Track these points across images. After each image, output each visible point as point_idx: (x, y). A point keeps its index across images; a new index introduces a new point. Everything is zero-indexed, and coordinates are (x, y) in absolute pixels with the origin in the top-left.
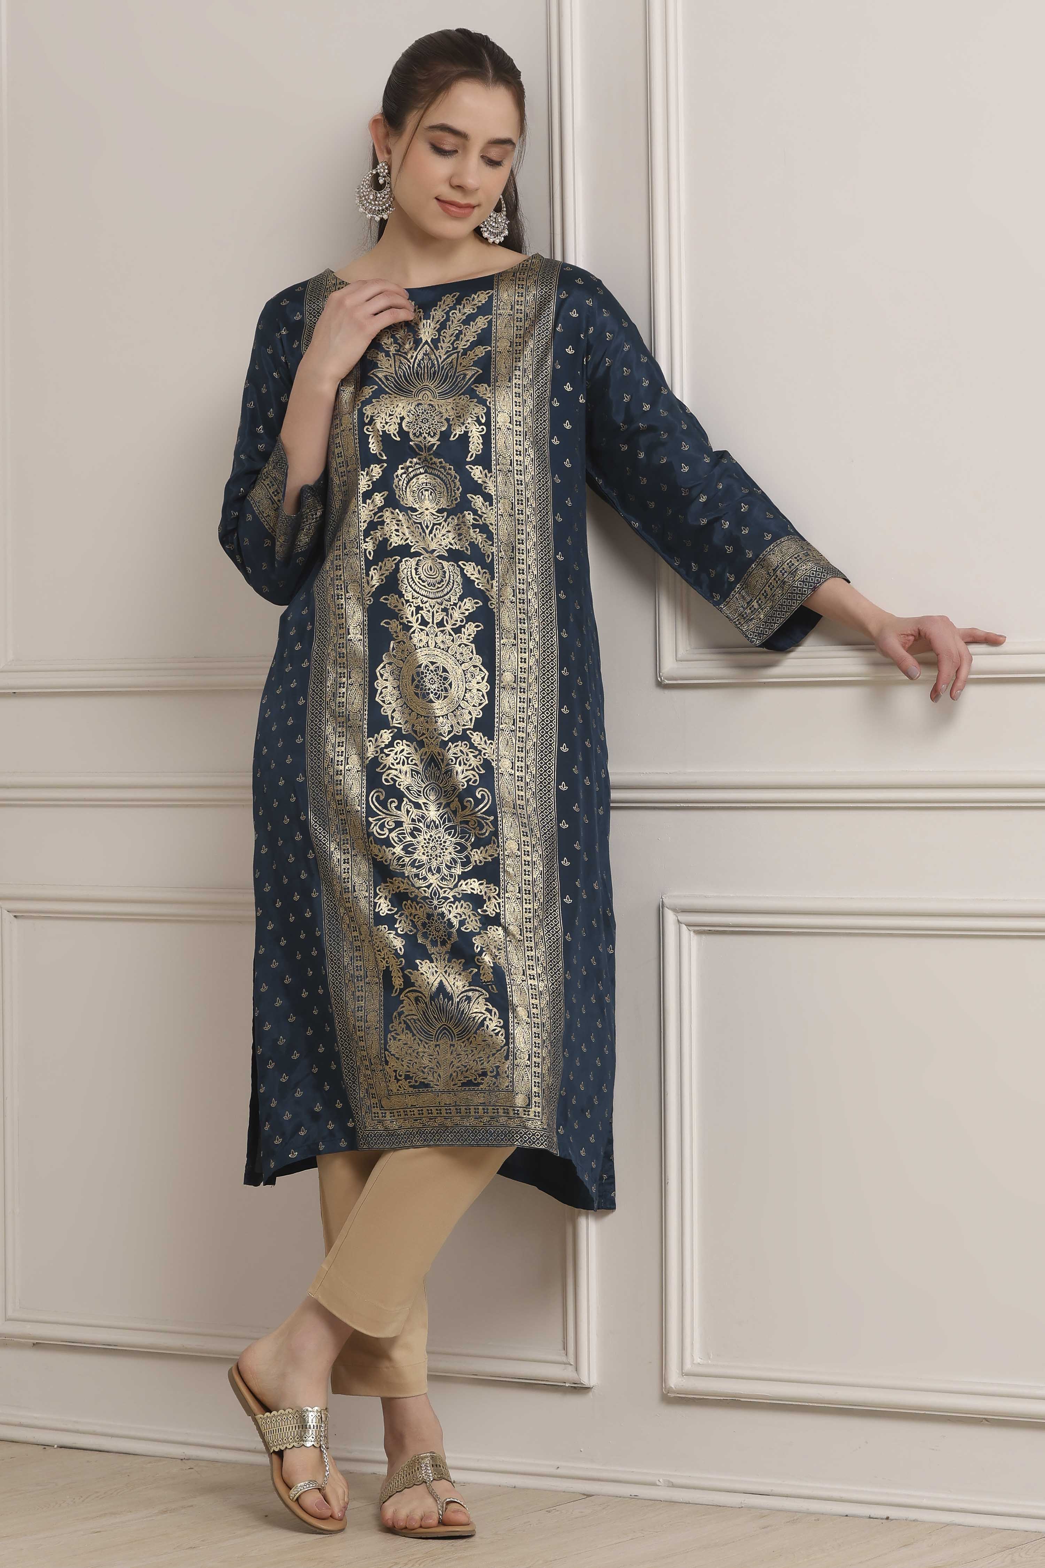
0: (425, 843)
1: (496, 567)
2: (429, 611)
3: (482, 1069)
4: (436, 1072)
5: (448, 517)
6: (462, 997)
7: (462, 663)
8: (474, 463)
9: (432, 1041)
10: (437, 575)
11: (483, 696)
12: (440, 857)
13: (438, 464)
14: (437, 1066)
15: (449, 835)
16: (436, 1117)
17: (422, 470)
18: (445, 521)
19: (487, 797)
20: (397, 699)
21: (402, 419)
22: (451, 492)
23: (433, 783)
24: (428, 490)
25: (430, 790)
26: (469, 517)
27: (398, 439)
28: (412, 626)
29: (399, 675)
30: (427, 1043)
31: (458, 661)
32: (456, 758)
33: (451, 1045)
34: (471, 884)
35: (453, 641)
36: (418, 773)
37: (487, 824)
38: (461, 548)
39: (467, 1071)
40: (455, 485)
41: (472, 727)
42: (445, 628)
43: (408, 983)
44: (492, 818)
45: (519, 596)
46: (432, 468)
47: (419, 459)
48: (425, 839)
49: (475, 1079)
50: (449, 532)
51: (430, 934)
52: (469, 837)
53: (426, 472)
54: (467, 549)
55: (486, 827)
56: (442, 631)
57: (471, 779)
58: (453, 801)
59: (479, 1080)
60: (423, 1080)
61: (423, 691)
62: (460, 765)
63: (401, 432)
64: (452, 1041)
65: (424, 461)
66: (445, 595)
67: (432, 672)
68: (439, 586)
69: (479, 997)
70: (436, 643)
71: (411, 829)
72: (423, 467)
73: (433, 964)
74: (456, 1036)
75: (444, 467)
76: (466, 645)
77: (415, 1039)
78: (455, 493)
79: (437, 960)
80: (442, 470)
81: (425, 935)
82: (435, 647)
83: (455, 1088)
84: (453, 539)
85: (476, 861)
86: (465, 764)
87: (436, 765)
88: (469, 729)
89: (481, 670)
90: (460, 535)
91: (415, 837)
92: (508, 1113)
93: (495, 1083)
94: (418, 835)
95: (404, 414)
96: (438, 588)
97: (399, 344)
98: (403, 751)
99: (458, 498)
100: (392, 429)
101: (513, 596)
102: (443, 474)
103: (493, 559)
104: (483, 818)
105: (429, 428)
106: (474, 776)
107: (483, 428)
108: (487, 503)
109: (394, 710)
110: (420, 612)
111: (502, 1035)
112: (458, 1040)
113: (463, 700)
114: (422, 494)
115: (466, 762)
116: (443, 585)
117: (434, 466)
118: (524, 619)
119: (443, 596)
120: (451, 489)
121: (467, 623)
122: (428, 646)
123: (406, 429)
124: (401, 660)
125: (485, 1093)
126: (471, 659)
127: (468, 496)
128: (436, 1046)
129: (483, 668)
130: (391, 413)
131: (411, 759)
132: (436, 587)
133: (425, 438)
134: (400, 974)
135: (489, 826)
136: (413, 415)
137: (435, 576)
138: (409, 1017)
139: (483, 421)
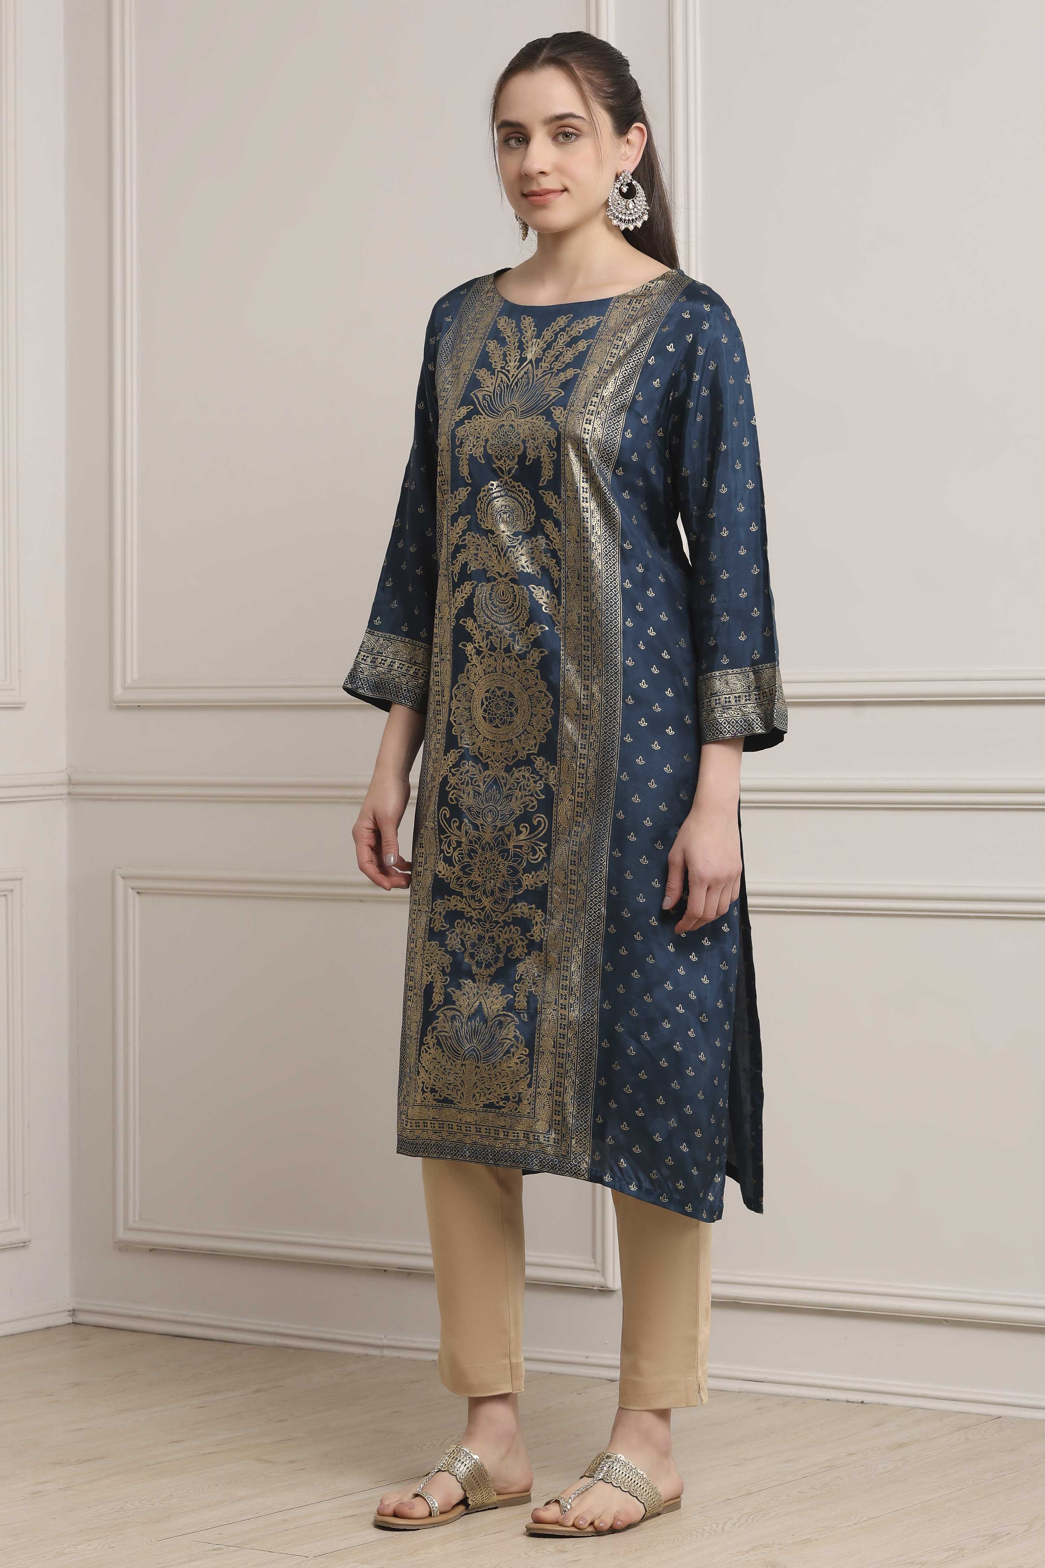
0: (480, 865)
1: (563, 592)
2: (497, 637)
3: (504, 1094)
4: (460, 1091)
5: (522, 541)
6: (496, 1021)
7: (528, 689)
8: (545, 488)
9: (459, 1060)
10: (508, 600)
11: (547, 721)
12: (494, 879)
13: (517, 488)
14: (461, 1084)
15: (502, 858)
16: (455, 1133)
17: (503, 493)
18: (520, 544)
19: (543, 825)
20: (467, 720)
21: (487, 441)
22: (527, 516)
23: (492, 805)
24: (506, 513)
25: (488, 812)
26: (542, 541)
27: (483, 462)
28: (483, 651)
29: (471, 697)
30: (454, 1061)
31: (524, 686)
32: (518, 783)
33: (476, 1066)
34: (521, 908)
35: (518, 666)
36: (479, 794)
37: (540, 850)
38: (533, 571)
39: (489, 1094)
40: (531, 509)
41: (536, 752)
42: (511, 654)
43: (448, 1000)
44: (546, 845)
45: (584, 623)
46: (512, 491)
47: (501, 482)
48: (480, 861)
49: (498, 1102)
50: (522, 555)
51: (477, 955)
52: (521, 862)
53: (506, 495)
54: (538, 574)
55: (538, 853)
56: (509, 657)
57: (529, 805)
58: (508, 825)
59: (501, 1104)
60: (447, 1096)
61: (490, 716)
62: (520, 790)
63: (487, 456)
64: (478, 1063)
65: (505, 484)
66: (514, 620)
67: (499, 697)
68: (510, 611)
69: (510, 1023)
70: (503, 669)
71: (468, 850)
72: (504, 490)
73: (475, 985)
74: (482, 1059)
75: (521, 491)
76: (531, 671)
77: (444, 1055)
78: (530, 517)
79: (479, 981)
80: (520, 493)
81: (472, 956)
82: (503, 672)
83: (477, 1108)
84: (525, 563)
85: (527, 885)
86: (525, 790)
87: (498, 788)
88: (533, 754)
89: (546, 695)
90: (532, 558)
91: (471, 858)
92: (528, 1138)
93: (516, 1109)
94: (475, 856)
95: (489, 436)
96: (509, 613)
97: (506, 361)
98: (468, 771)
99: (533, 522)
100: (478, 452)
101: (579, 623)
102: (520, 497)
103: (560, 586)
104: (537, 845)
105: (509, 451)
106: (533, 802)
107: (554, 454)
108: (557, 529)
109: (463, 731)
110: (490, 637)
111: (526, 1063)
112: (483, 1063)
113: (529, 724)
114: (501, 517)
115: (526, 787)
116: (514, 609)
117: (513, 489)
118: (588, 646)
119: (512, 622)
120: (527, 513)
121: (532, 649)
122: (496, 672)
123: (490, 451)
124: (474, 683)
125: (506, 1117)
126: (536, 684)
127: (542, 520)
128: (462, 1065)
129: (548, 694)
130: (478, 436)
131: (474, 780)
132: (507, 612)
133: (505, 461)
134: (442, 991)
135: (542, 853)
136: (496, 437)
137: (506, 601)
138: (441, 1034)
139: (554, 446)
